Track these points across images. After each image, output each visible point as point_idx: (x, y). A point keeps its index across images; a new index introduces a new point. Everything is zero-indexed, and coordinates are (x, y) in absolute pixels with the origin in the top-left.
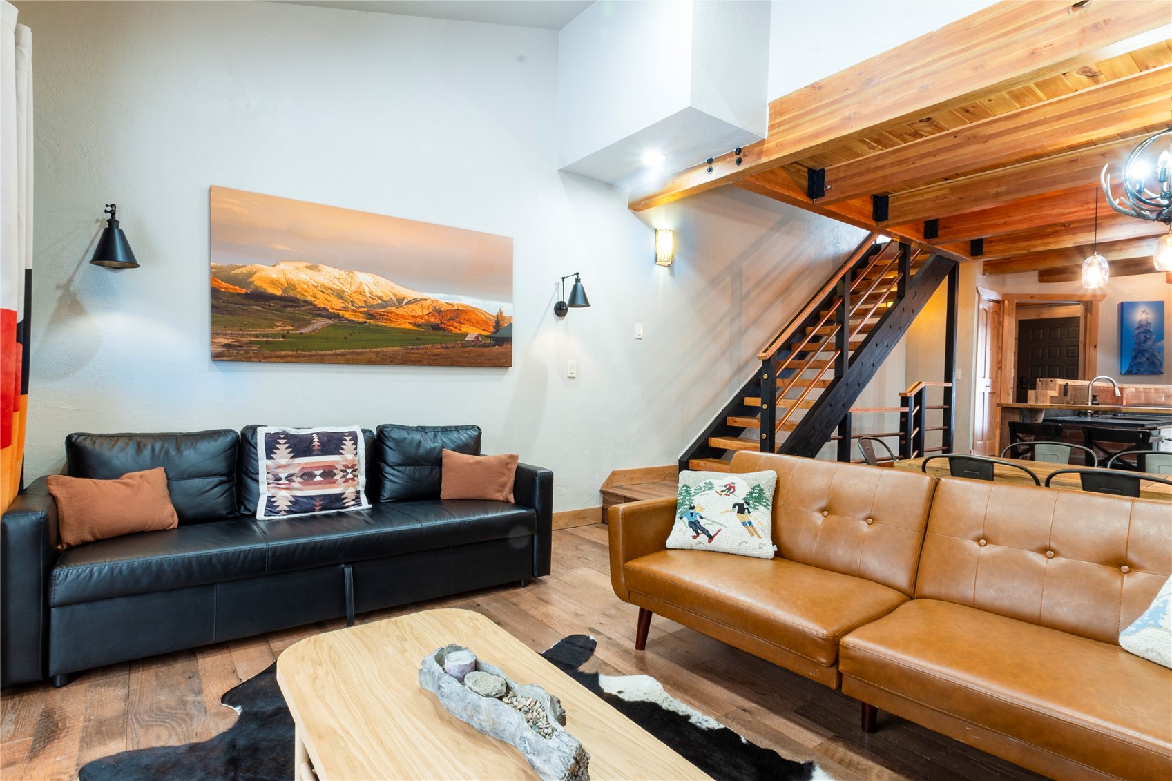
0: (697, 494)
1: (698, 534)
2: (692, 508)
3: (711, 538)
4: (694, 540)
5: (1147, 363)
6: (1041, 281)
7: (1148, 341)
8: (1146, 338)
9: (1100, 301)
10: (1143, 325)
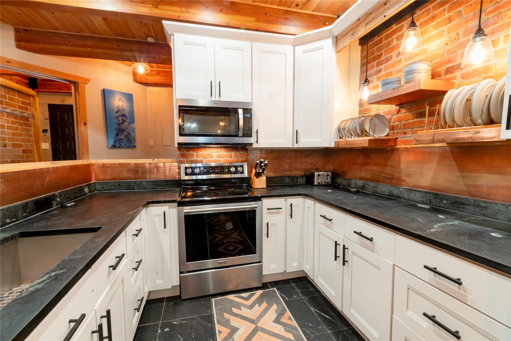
5: (126, 140)
6: (19, 47)
7: (125, 123)
8: (123, 120)
9: (86, 84)
10: (120, 110)
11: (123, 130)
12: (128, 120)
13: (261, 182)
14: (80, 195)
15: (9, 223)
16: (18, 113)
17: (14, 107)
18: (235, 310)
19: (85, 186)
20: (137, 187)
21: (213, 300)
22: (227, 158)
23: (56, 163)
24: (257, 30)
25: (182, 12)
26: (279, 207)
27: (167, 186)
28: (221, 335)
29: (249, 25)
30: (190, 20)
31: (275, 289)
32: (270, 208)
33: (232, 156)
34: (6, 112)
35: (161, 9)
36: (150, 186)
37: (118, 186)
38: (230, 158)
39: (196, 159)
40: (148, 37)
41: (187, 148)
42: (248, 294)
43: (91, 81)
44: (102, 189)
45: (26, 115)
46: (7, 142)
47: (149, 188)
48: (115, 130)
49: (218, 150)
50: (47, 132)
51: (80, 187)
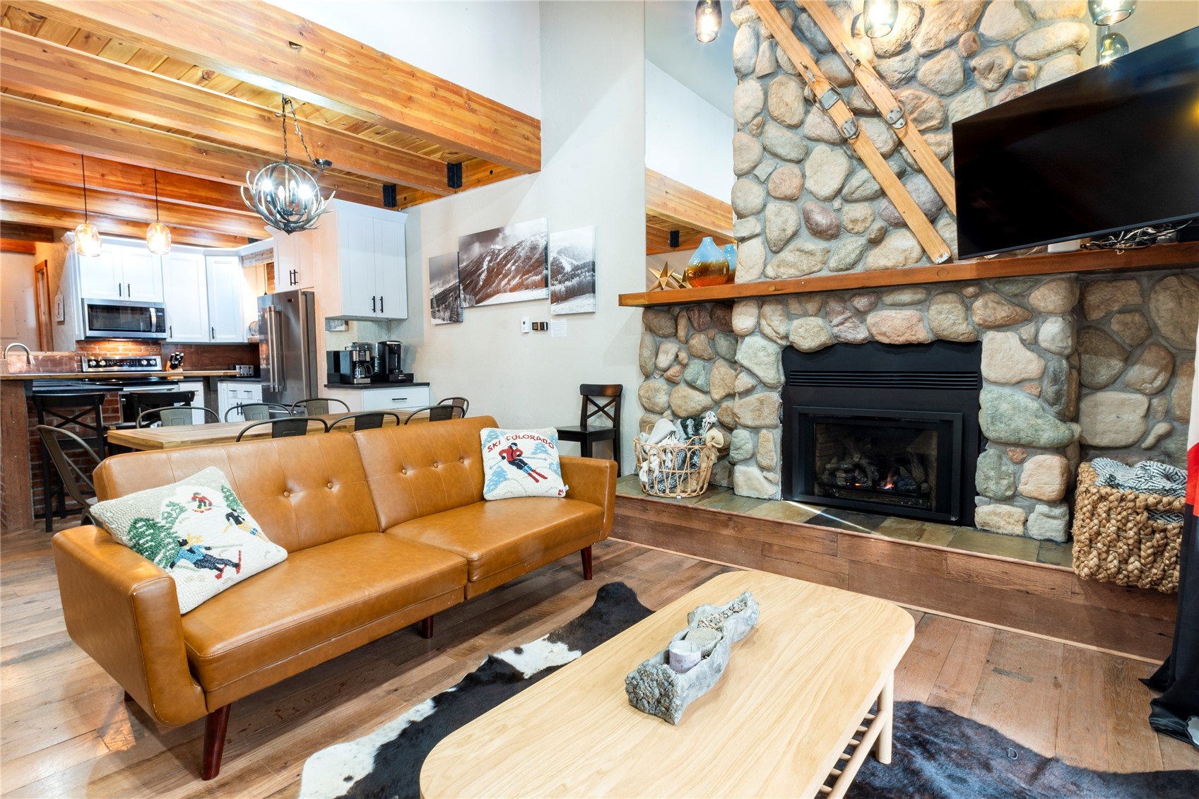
0: (173, 522)
1: (221, 570)
2: (184, 543)
3: (237, 566)
4: (221, 580)
22: (137, 352)
33: (141, 350)
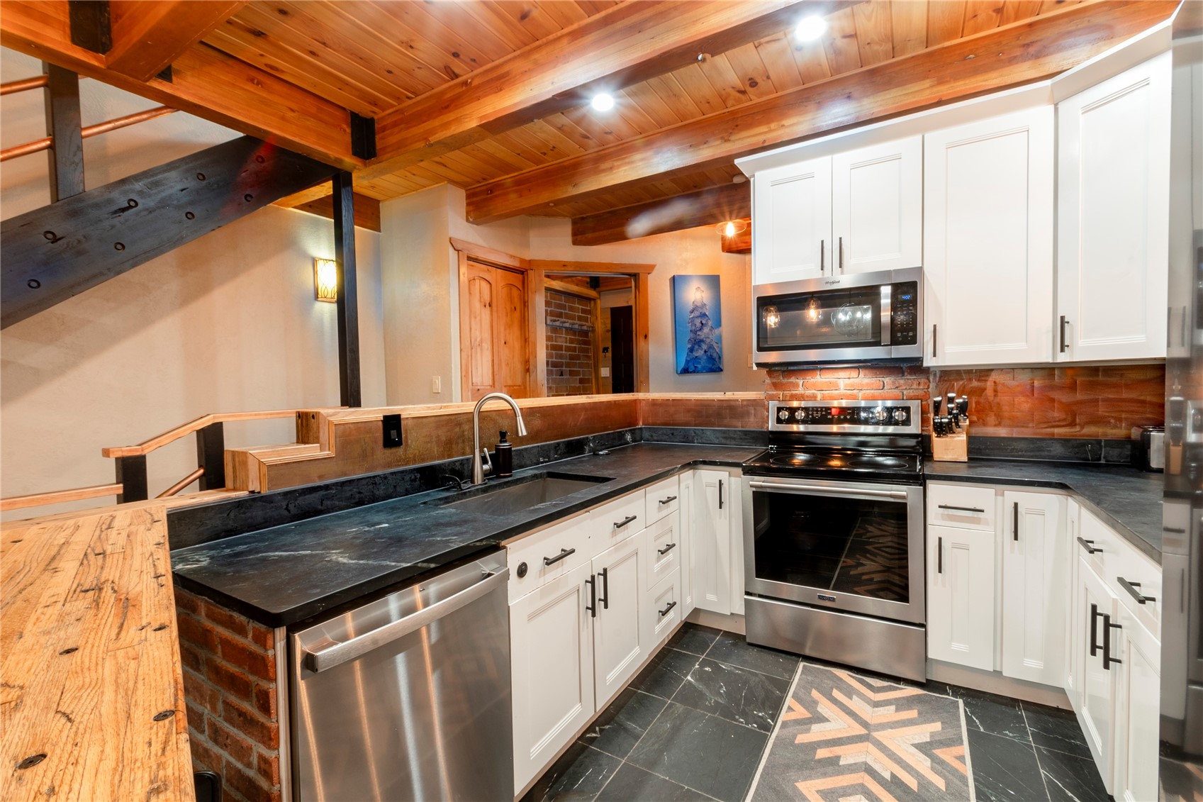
5: (705, 357)
6: (575, 243)
7: (704, 328)
8: (702, 324)
9: (649, 274)
10: (697, 306)
11: (702, 341)
12: (710, 323)
13: (951, 448)
14: (619, 443)
15: (542, 463)
16: (576, 326)
17: (572, 319)
18: (836, 694)
19: (626, 431)
20: (697, 439)
21: (802, 665)
22: (872, 391)
23: (592, 398)
24: (940, 103)
25: (770, 131)
26: (978, 508)
27: (746, 441)
28: (789, 714)
29: (914, 100)
30: (784, 140)
31: (961, 702)
32: (949, 505)
33: (884, 386)
34: (565, 328)
35: (734, 141)
36: (718, 438)
37: (671, 435)
38: (880, 391)
39: (803, 392)
40: (734, 175)
41: (784, 371)
42: (886, 684)
43: (656, 268)
44: (650, 438)
45: (585, 328)
46: (564, 368)
47: (716, 442)
48: (688, 342)
49: (850, 375)
50: (607, 352)
51: (620, 432)
